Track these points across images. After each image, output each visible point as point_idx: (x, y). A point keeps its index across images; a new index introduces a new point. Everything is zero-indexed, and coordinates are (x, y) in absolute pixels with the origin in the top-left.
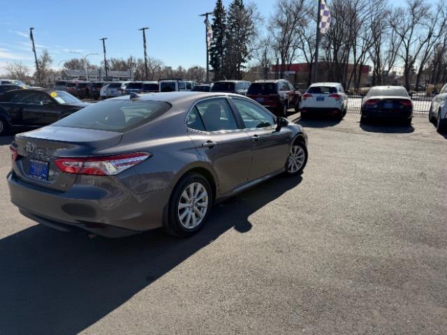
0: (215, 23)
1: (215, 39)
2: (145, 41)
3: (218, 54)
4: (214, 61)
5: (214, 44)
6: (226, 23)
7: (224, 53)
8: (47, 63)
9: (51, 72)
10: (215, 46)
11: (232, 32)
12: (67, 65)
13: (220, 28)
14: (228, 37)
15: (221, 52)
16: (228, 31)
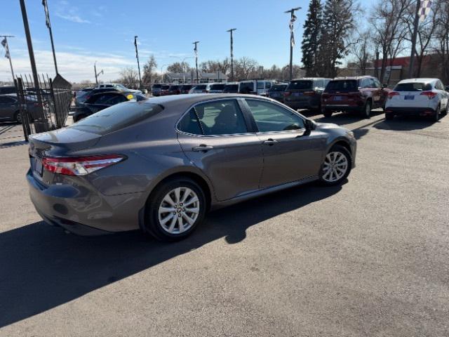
0: (309, 19)
1: (309, 36)
2: (232, 43)
3: (311, 51)
4: (307, 59)
5: (307, 40)
6: (322, 18)
7: (318, 50)
8: (153, 68)
9: (156, 75)
10: (308, 42)
11: (328, 27)
12: (169, 68)
13: (315, 23)
14: (323, 31)
15: (314, 49)
16: (324, 25)
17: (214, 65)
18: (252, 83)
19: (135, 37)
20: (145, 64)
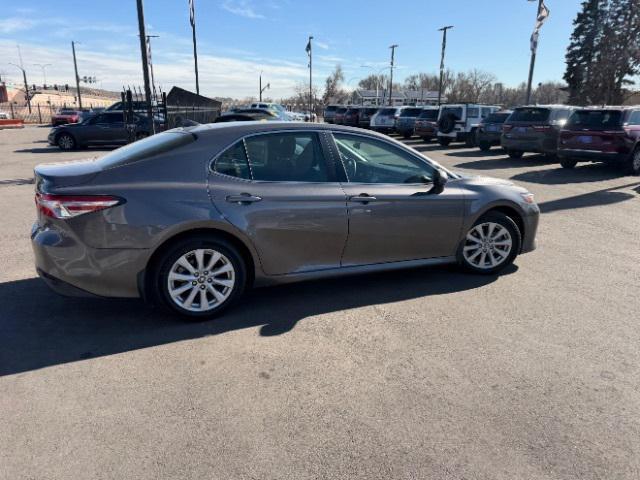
0: (585, 10)
1: (582, 37)
3: (582, 61)
4: (572, 75)
5: (578, 44)
6: (608, 8)
7: (595, 60)
8: (339, 82)
9: (341, 93)
10: (578, 48)
11: (617, 23)
12: (362, 83)
13: (595, 17)
14: (608, 31)
15: (588, 58)
16: (610, 21)
17: (427, 79)
18: (460, 109)
19: (311, 38)
20: (327, 76)
